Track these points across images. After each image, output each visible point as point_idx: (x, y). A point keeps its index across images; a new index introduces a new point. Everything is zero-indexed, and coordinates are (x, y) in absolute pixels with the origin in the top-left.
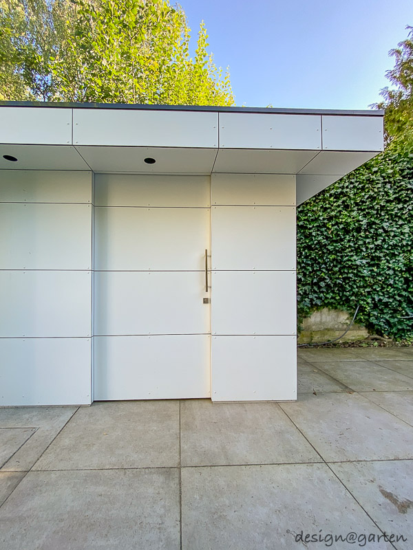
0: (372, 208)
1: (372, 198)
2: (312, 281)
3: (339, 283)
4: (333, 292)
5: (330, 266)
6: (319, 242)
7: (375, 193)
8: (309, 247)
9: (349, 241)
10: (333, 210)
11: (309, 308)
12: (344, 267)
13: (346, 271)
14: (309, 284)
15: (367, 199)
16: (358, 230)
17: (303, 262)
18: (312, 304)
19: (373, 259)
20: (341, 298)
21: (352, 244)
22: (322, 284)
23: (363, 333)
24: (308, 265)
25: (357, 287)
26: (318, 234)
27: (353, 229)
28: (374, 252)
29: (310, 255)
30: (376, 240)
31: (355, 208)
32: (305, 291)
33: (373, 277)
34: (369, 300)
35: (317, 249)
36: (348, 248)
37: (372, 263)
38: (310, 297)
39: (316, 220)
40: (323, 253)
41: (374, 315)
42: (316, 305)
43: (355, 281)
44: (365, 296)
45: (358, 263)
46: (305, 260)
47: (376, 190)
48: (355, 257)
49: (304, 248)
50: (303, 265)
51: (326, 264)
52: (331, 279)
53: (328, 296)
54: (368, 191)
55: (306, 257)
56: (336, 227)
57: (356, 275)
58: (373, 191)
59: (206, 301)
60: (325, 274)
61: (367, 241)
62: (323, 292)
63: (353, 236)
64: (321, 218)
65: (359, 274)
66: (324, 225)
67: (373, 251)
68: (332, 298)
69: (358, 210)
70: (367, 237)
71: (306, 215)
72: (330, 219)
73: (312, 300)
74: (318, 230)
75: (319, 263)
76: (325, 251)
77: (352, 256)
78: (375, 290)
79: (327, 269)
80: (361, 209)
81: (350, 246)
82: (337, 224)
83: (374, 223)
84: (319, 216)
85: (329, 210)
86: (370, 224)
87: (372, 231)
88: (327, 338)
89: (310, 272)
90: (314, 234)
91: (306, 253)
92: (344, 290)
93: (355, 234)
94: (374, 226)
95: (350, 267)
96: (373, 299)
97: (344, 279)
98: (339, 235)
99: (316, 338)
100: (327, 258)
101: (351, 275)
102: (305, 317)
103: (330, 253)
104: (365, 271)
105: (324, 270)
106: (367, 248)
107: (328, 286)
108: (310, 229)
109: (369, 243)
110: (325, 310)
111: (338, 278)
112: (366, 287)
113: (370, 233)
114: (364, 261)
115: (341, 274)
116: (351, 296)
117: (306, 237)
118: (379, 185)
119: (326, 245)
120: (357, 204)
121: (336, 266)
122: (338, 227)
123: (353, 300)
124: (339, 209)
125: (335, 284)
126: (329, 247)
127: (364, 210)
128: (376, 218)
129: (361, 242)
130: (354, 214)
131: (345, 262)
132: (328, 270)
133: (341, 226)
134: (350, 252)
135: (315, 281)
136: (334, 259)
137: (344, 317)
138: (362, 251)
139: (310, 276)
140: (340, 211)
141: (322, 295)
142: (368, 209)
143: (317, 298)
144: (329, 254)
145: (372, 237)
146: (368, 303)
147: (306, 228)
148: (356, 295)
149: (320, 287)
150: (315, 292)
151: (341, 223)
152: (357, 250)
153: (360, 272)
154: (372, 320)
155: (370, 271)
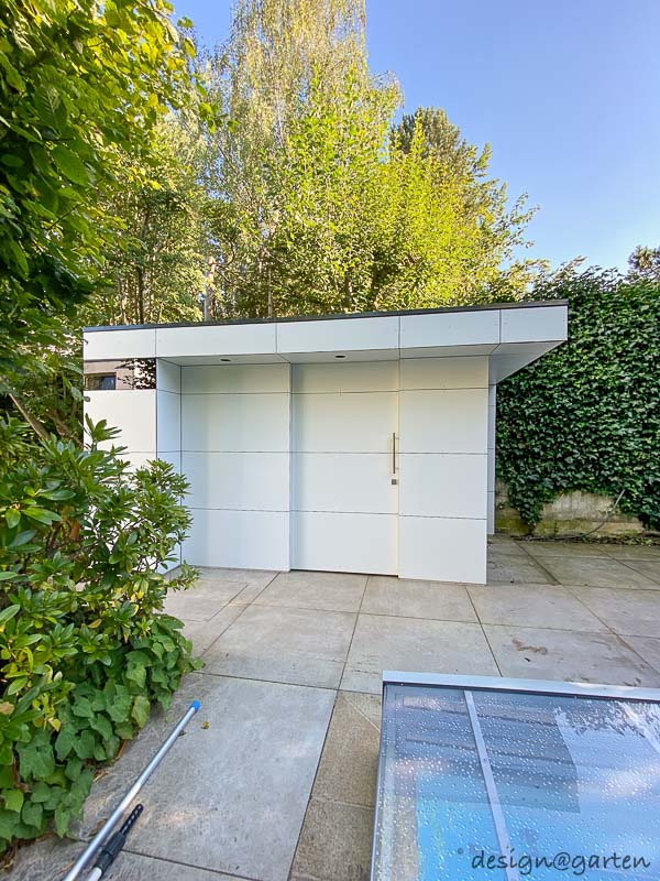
0: (642, 360)
1: (641, 347)
2: (555, 456)
3: (593, 459)
4: (586, 470)
5: (579, 436)
6: (563, 406)
7: (645, 339)
8: (550, 413)
9: (607, 404)
10: (583, 365)
11: (552, 491)
12: (601, 438)
13: (603, 443)
14: (551, 459)
15: (634, 347)
16: (621, 389)
17: (541, 431)
18: (555, 486)
19: (645, 426)
20: (597, 478)
21: (611, 408)
22: (570, 460)
23: (636, 527)
24: (549, 435)
25: (621, 465)
26: (562, 396)
27: (612, 388)
28: (647, 418)
29: (551, 423)
30: (649, 402)
31: (617, 361)
32: (546, 468)
33: (646, 451)
34: (639, 483)
35: (560, 414)
36: (606, 413)
37: (645, 432)
38: (553, 476)
39: (560, 377)
40: (571, 420)
41: (648, 503)
42: (561, 486)
43: (617, 456)
44: (634, 477)
45: (621, 432)
46: (544, 429)
47: (645, 336)
48: (616, 426)
49: (544, 414)
50: (542, 435)
51: (574, 434)
52: (582, 453)
53: (578, 475)
54: (636, 337)
55: (547, 425)
56: (587, 386)
57: (620, 449)
58: (642, 337)
59: (394, 482)
60: (573, 447)
61: (635, 403)
62: (571, 470)
63: (613, 397)
64: (565, 376)
65: (624, 447)
66: (571, 384)
67: (644, 416)
68: (584, 478)
69: (621, 362)
70: (634, 398)
71: (545, 371)
72: (579, 376)
73: (555, 480)
74: (562, 391)
75: (564, 433)
76: (573, 417)
77: (613, 423)
78: (649, 468)
79: (574, 440)
80: (624, 361)
81: (608, 411)
82: (589, 382)
83: (645, 380)
84: (563, 373)
85: (578, 365)
86: (639, 382)
87: (641, 390)
88: (579, 530)
89: (552, 445)
90: (556, 395)
91: (546, 420)
92: (602, 468)
93: (616, 394)
94: (644, 384)
95: (609, 438)
96: (646, 481)
97: (602, 454)
98: (592, 397)
99: (563, 531)
100: (575, 426)
101: (610, 449)
102: (547, 502)
103: (580, 420)
104: (632, 444)
105: (572, 442)
106: (635, 413)
107: (578, 463)
108: (551, 389)
109: (637, 406)
110: (577, 493)
111: (593, 453)
112: (635, 465)
113: (639, 393)
114: (630, 431)
115: (598, 447)
116: (613, 476)
117: (546, 399)
118: (651, 330)
119: (574, 410)
120: (619, 355)
121: (589, 437)
122: (591, 386)
123: (614, 482)
124: (590, 363)
125: (587, 460)
126: (578, 413)
127: (629, 362)
128: (650, 372)
129: (625, 405)
130: (613, 368)
131: (601, 431)
132: (579, 442)
133: (595, 385)
134: (609, 418)
135: (559, 455)
136: (585, 428)
137: (605, 504)
138: (627, 417)
139: (551, 448)
140: (593, 365)
141: (569, 473)
142: (635, 360)
143: (563, 478)
144: (578, 421)
145: (641, 398)
146: (637, 487)
147: (545, 388)
148: (621, 475)
149: (566, 464)
150: (560, 470)
151: (595, 381)
152: (621, 416)
153: (624, 444)
154: (646, 510)
155: (642, 442)
